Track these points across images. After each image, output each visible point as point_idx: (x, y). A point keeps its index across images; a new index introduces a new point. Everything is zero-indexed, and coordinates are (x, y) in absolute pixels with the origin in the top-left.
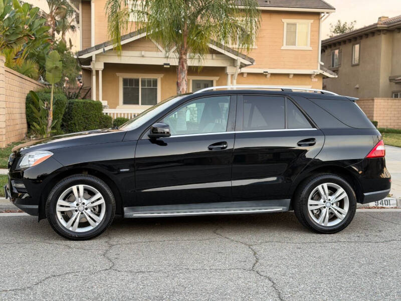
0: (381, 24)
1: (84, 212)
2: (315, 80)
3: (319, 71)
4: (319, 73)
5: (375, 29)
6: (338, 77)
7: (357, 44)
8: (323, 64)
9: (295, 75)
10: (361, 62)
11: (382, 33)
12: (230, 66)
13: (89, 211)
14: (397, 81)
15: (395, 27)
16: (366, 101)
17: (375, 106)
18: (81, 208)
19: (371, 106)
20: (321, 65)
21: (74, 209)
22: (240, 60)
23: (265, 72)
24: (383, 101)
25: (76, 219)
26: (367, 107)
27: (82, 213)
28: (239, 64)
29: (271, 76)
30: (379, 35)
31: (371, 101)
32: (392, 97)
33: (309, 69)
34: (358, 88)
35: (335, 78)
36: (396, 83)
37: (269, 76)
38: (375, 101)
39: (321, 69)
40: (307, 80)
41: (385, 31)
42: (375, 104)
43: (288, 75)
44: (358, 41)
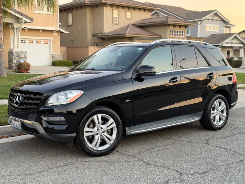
0: (87, 2)
1: (102, 134)
2: (55, 34)
3: (58, 29)
4: (58, 30)
5: (84, 4)
6: (69, 33)
7: (70, 12)
8: (60, 24)
9: (44, 30)
10: (73, 24)
11: (87, 7)
12: (16, 22)
13: (105, 133)
14: (98, 37)
15: (95, 4)
16: (83, 48)
17: (89, 51)
18: (100, 132)
19: (87, 51)
20: (60, 25)
21: (96, 133)
22: (25, 19)
23: (24, 27)
24: (93, 48)
25: (98, 140)
26: (84, 51)
27: (101, 136)
28: (23, 22)
29: (28, 31)
30: (85, 8)
31: (87, 48)
32: (94, 46)
33: (52, 27)
34: (72, 40)
35: (68, 33)
36: (98, 38)
37: (26, 30)
38: (89, 48)
39: (60, 27)
40: (50, 34)
41: (89, 6)
42: (89, 50)
43: (38, 30)
44: (70, 11)
